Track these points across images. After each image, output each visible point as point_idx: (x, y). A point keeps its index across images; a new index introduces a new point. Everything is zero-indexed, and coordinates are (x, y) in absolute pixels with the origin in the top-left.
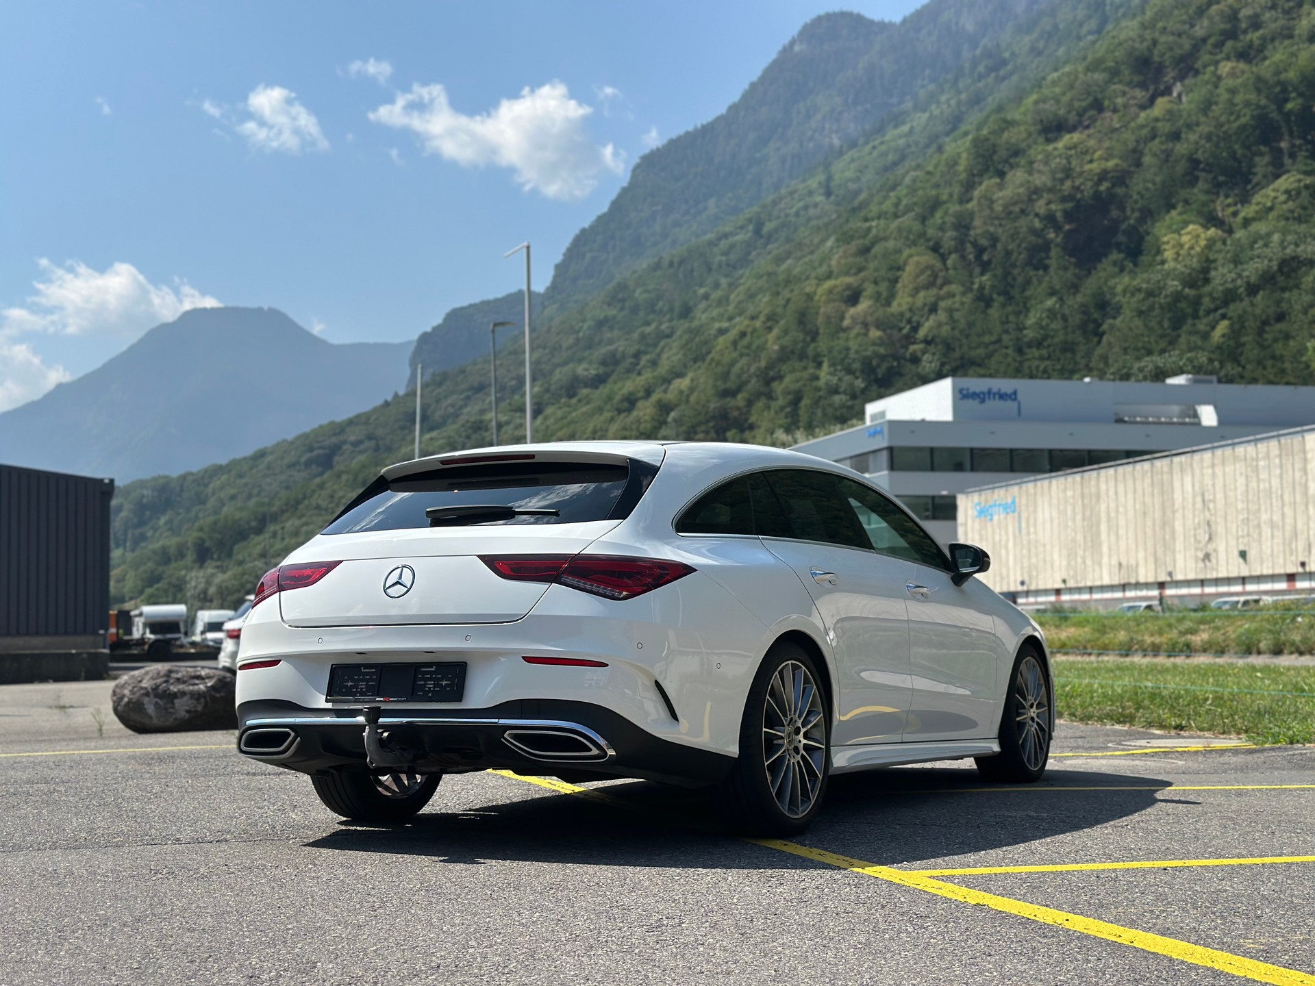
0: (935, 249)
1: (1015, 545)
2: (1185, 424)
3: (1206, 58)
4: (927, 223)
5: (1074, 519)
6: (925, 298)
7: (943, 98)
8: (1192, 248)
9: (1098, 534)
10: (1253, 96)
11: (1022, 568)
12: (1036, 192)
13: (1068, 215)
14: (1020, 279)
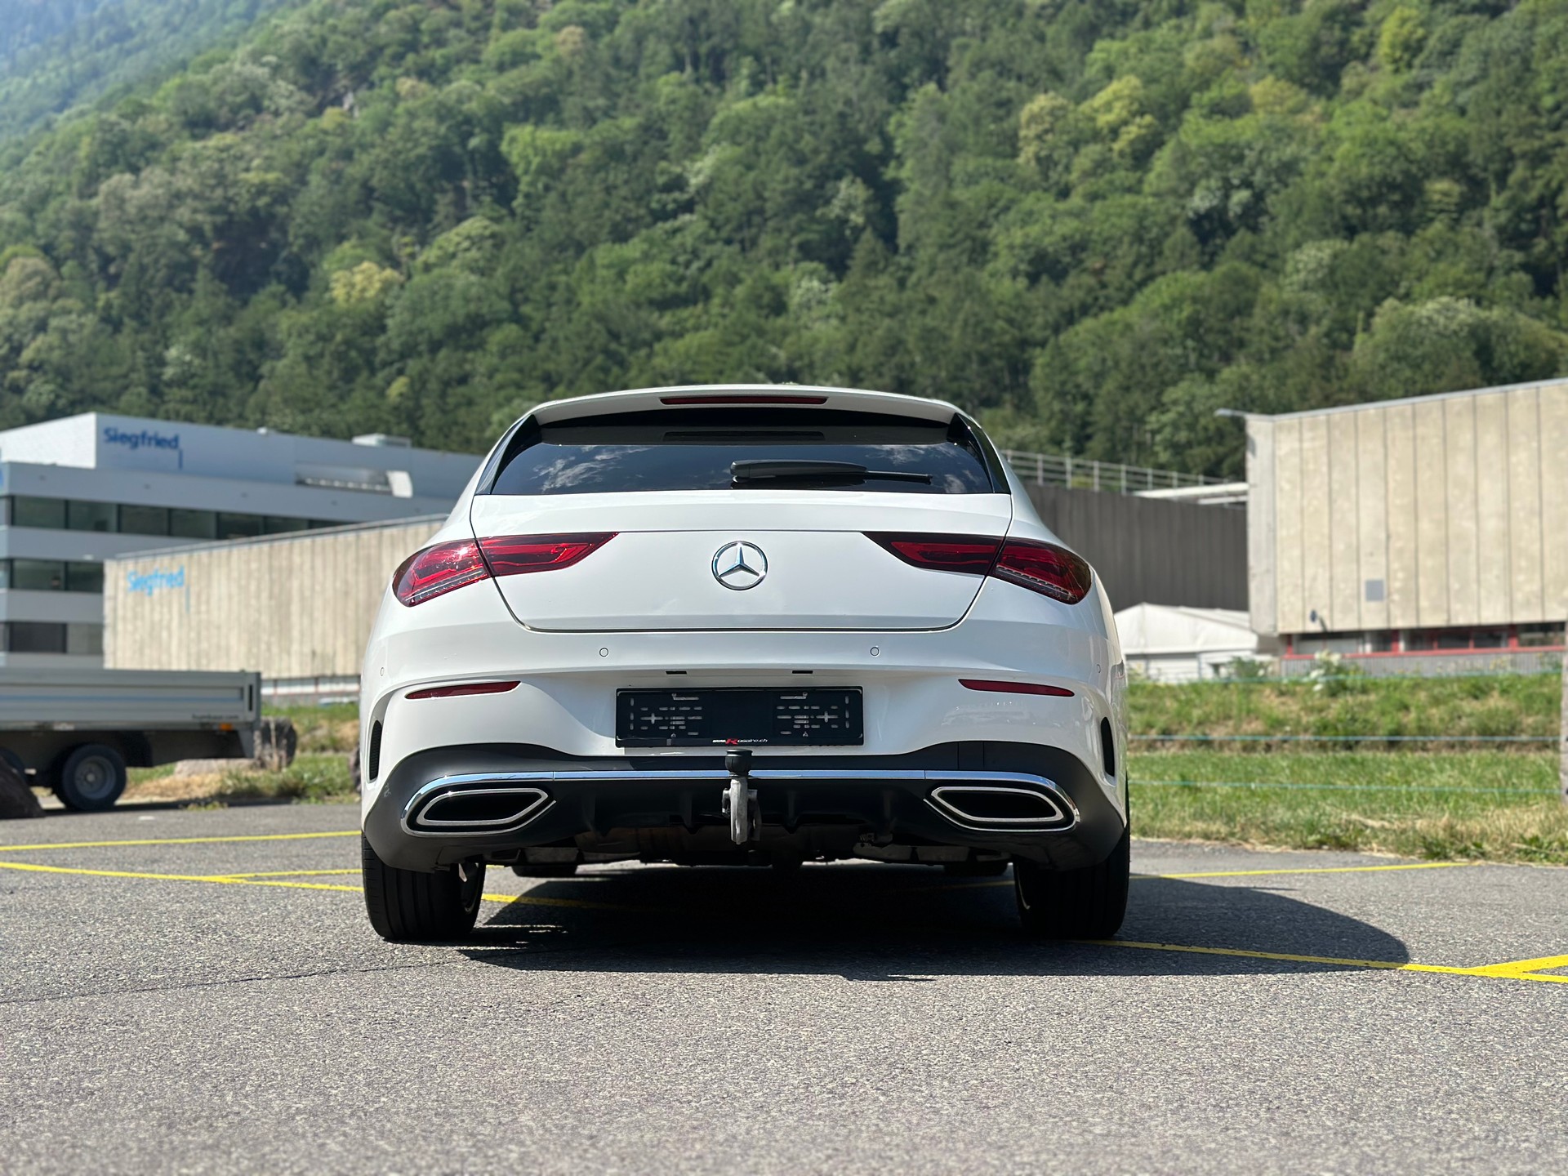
0: (47, 249)
1: (180, 625)
2: (375, 492)
3: (382, 70)
4: (36, 216)
5: (258, 597)
6: (30, 310)
7: (50, 64)
8: (363, 290)
9: (288, 615)
10: (431, 124)
11: (189, 655)
12: (178, 197)
13: (219, 231)
14: (158, 302)
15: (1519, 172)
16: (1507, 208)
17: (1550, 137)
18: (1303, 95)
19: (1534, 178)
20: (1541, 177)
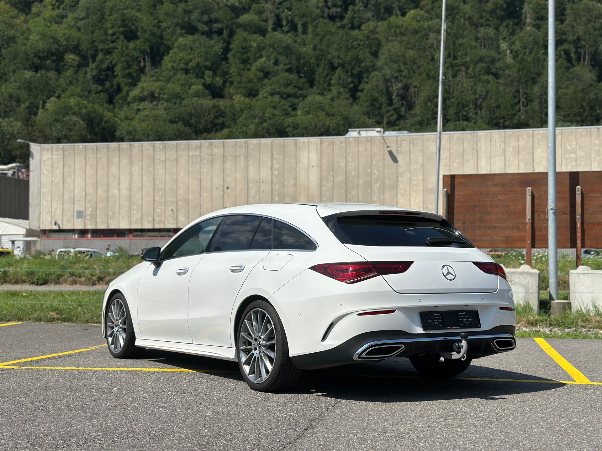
15: (100, 56)
16: (96, 69)
17: (111, 45)
18: (16, 11)
19: (106, 59)
20: (108, 59)
